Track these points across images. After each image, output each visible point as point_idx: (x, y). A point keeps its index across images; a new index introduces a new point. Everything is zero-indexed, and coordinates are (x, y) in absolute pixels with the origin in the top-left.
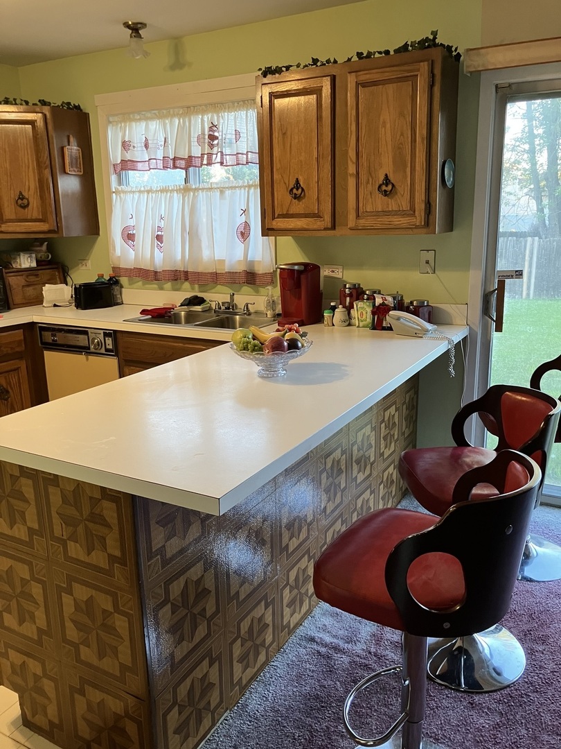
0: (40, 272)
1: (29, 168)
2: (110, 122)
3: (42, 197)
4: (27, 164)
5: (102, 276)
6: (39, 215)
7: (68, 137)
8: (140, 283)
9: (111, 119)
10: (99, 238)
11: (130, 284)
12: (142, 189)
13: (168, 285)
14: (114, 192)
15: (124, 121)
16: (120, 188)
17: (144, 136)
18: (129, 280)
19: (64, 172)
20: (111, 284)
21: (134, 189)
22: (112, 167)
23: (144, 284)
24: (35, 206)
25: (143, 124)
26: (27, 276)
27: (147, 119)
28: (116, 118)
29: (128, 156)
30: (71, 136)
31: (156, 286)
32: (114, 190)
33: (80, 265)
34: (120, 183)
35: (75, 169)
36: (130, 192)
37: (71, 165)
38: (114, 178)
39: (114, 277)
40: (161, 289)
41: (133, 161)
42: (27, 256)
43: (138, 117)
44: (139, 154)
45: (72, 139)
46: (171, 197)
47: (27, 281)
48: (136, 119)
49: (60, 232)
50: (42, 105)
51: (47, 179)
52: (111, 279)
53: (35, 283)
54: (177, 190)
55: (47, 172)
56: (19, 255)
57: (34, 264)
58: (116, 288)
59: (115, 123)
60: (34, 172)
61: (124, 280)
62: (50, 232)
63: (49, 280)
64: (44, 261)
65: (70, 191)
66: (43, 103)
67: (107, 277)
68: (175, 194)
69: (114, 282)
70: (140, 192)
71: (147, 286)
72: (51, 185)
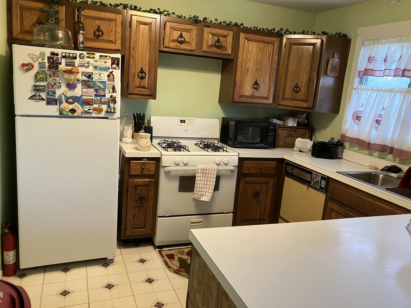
0: (298, 129)
1: (305, 70)
2: (364, 45)
3: (308, 88)
4: (305, 68)
5: (333, 139)
6: (304, 97)
7: (334, 53)
8: (357, 148)
9: (365, 43)
10: (338, 115)
11: (350, 147)
12: (375, 88)
13: (376, 154)
14: (354, 89)
15: (374, 44)
16: (359, 86)
17: (385, 54)
18: (350, 145)
19: (326, 74)
20: (338, 145)
21: (369, 88)
22: (358, 73)
23: (359, 149)
24: (303, 92)
25: (387, 46)
26: (290, 131)
27: (390, 42)
28: (368, 42)
29: (370, 67)
30: (336, 53)
31: (367, 152)
32: (355, 87)
33: (322, 130)
34: (361, 83)
35: (333, 72)
36: (366, 89)
37: (331, 69)
38: (357, 80)
39: (341, 141)
40: (371, 155)
41: (373, 70)
42: (292, 120)
43: (385, 41)
44: (379, 65)
45: (336, 55)
46: (395, 96)
47: (289, 134)
48: (383, 43)
49: (314, 109)
50: (323, 35)
51: (314, 77)
52: (338, 142)
53: (293, 135)
54: (400, 92)
55: (315, 74)
56: (288, 119)
57: (295, 125)
58: (340, 148)
59: (367, 45)
60: (307, 73)
61: (347, 144)
62: (308, 108)
63: (301, 135)
64: (302, 124)
65: (326, 86)
66: (324, 33)
67: (336, 140)
68: (398, 94)
69: (340, 144)
70: (373, 90)
71: (361, 151)
72: (315, 81)
